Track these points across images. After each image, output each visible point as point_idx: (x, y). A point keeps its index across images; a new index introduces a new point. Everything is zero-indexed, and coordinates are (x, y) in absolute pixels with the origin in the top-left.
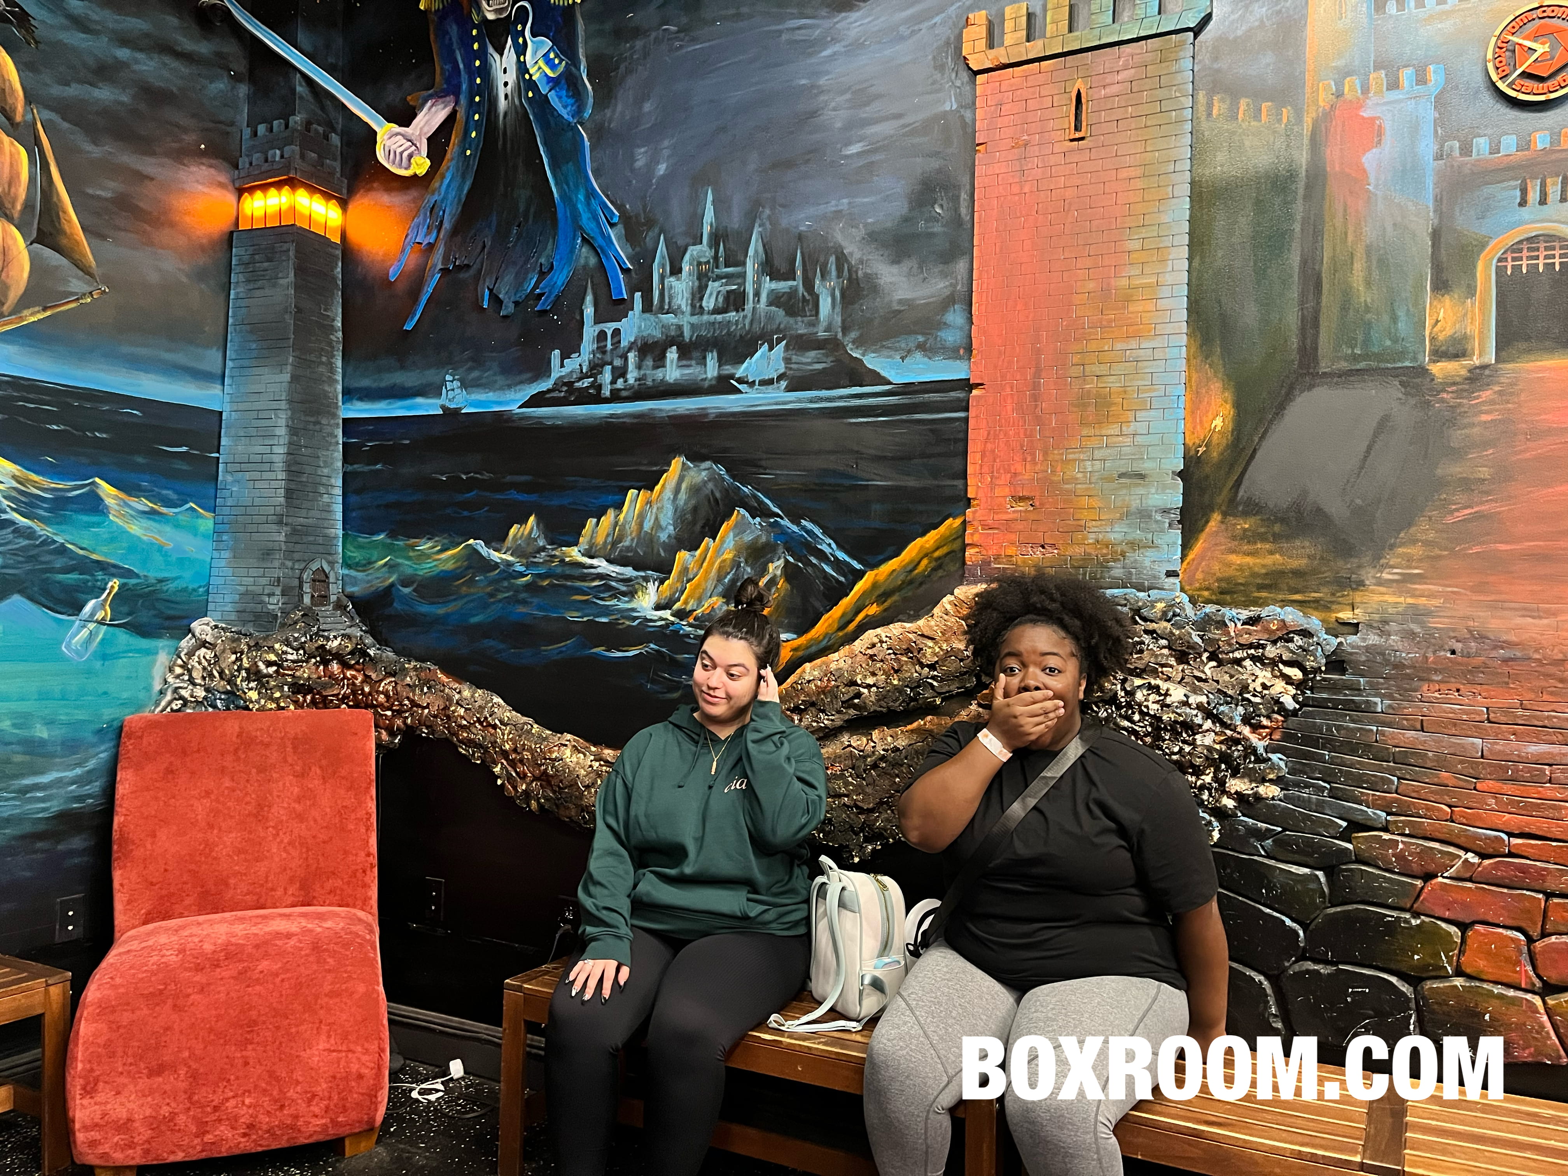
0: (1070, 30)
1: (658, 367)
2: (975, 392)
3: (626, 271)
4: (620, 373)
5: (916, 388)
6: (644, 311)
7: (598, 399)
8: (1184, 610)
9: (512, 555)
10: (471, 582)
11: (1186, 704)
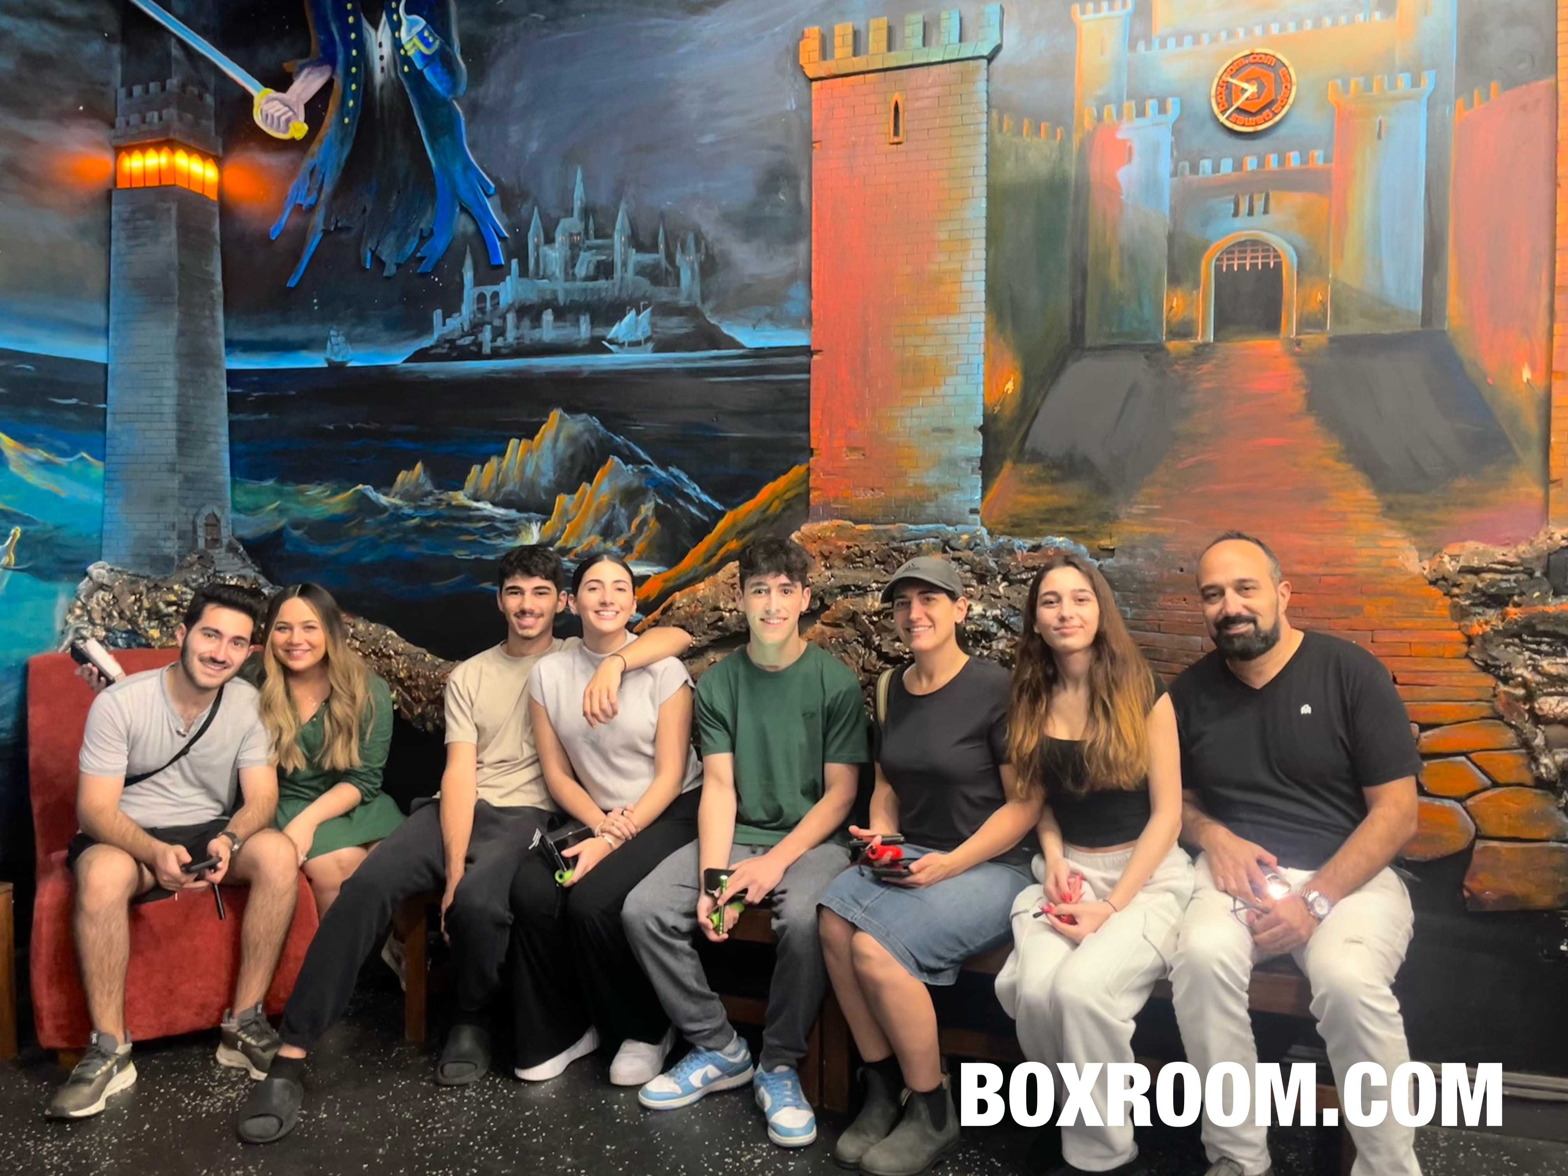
0: (889, 49)
1: (534, 328)
2: (815, 357)
3: (502, 239)
4: (499, 332)
5: (763, 352)
6: (520, 276)
7: (478, 355)
8: (982, 540)
9: (401, 499)
10: (362, 523)
11: (984, 616)
